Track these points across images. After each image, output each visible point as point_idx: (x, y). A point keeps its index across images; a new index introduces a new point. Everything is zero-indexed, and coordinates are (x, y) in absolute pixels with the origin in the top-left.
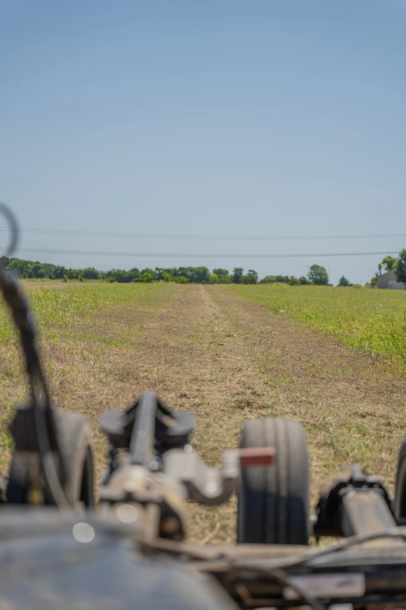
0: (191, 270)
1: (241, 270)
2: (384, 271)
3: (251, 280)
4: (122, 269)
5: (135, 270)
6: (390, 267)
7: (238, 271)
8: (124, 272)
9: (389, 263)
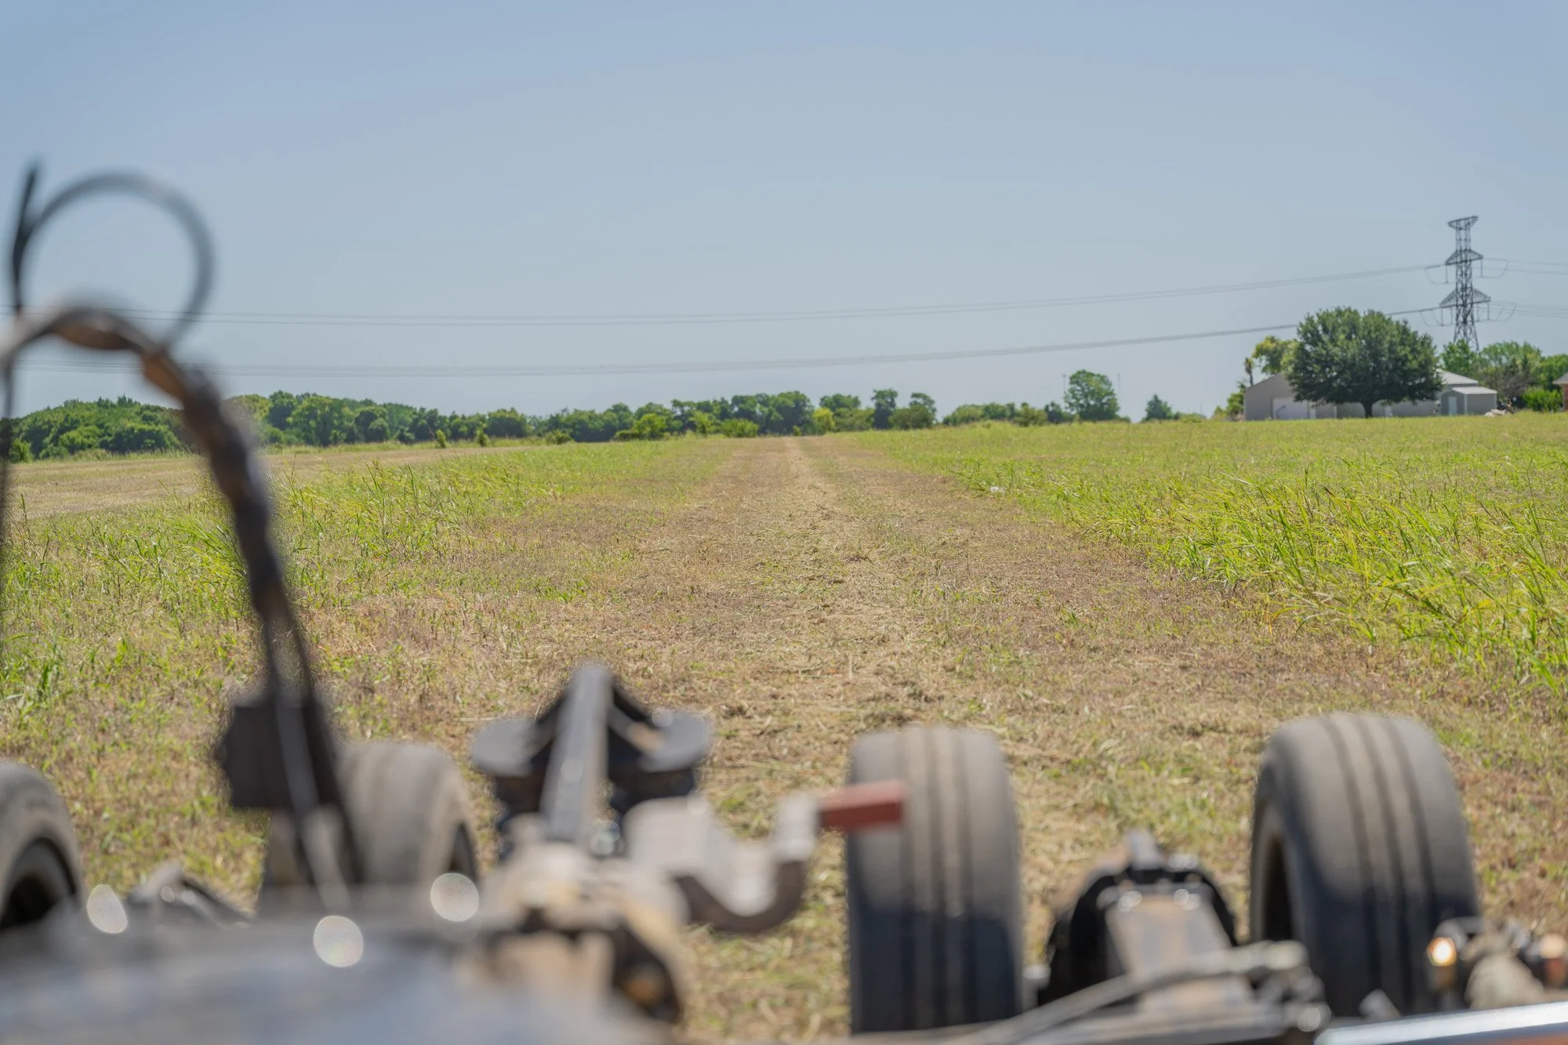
0: (765, 401)
1: (893, 395)
2: (1259, 376)
3: (920, 417)
4: (585, 407)
5: (619, 409)
6: (1274, 364)
7: (885, 398)
8: (592, 416)
9: (1272, 355)
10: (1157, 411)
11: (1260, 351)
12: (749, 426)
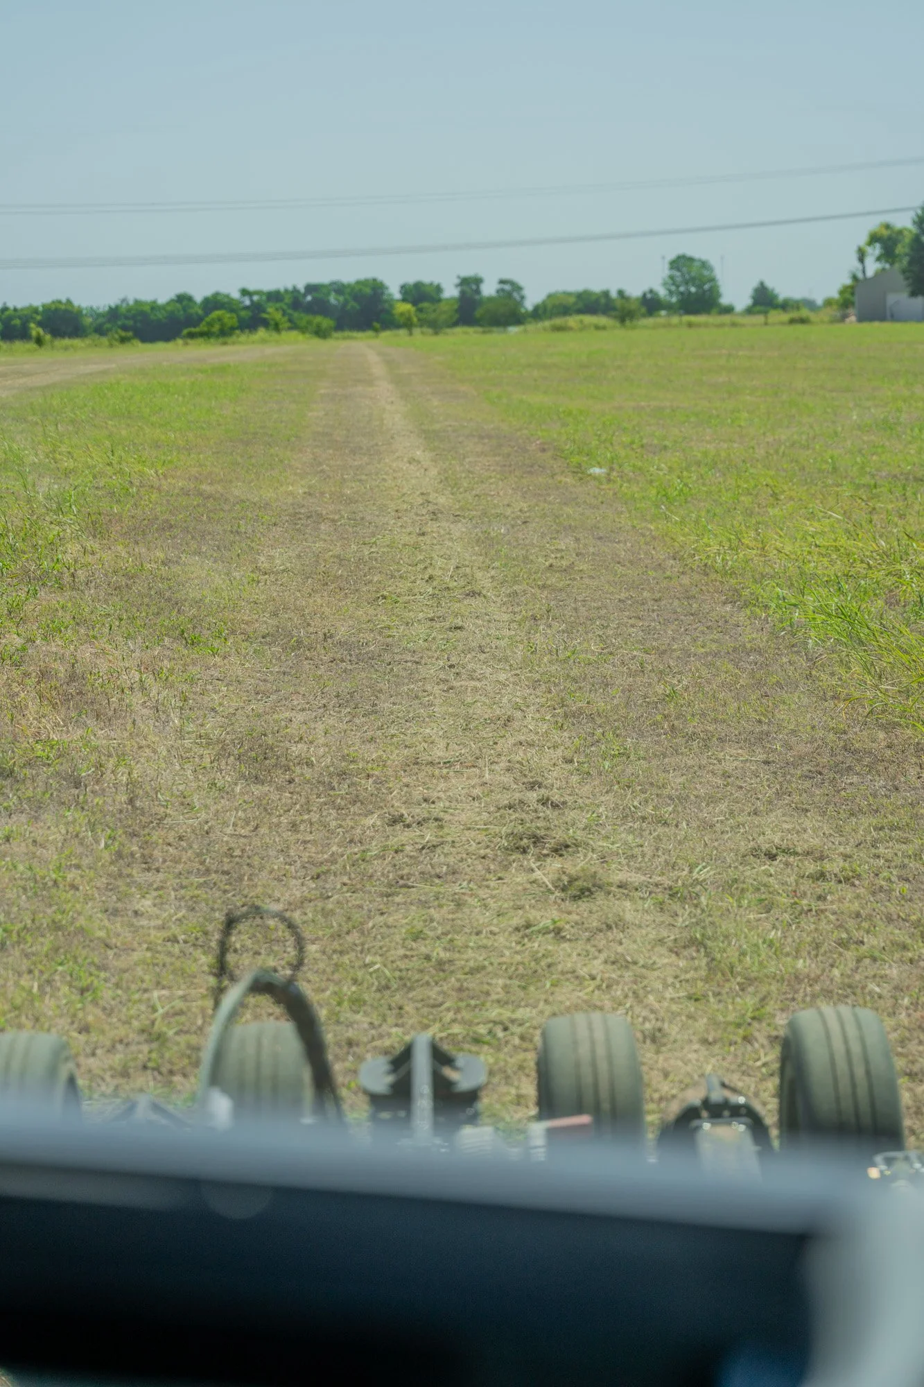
0: (339, 288)
1: (478, 281)
2: (872, 267)
4: (146, 296)
5: (183, 299)
6: (888, 254)
7: (470, 284)
8: (154, 306)
9: (886, 241)
10: (764, 300)
11: (874, 239)
12: (326, 322)
